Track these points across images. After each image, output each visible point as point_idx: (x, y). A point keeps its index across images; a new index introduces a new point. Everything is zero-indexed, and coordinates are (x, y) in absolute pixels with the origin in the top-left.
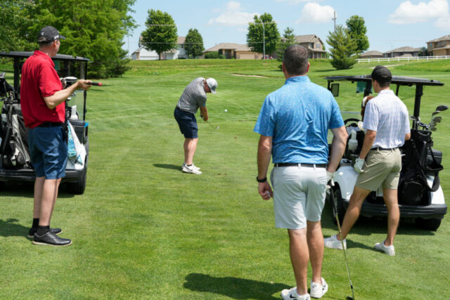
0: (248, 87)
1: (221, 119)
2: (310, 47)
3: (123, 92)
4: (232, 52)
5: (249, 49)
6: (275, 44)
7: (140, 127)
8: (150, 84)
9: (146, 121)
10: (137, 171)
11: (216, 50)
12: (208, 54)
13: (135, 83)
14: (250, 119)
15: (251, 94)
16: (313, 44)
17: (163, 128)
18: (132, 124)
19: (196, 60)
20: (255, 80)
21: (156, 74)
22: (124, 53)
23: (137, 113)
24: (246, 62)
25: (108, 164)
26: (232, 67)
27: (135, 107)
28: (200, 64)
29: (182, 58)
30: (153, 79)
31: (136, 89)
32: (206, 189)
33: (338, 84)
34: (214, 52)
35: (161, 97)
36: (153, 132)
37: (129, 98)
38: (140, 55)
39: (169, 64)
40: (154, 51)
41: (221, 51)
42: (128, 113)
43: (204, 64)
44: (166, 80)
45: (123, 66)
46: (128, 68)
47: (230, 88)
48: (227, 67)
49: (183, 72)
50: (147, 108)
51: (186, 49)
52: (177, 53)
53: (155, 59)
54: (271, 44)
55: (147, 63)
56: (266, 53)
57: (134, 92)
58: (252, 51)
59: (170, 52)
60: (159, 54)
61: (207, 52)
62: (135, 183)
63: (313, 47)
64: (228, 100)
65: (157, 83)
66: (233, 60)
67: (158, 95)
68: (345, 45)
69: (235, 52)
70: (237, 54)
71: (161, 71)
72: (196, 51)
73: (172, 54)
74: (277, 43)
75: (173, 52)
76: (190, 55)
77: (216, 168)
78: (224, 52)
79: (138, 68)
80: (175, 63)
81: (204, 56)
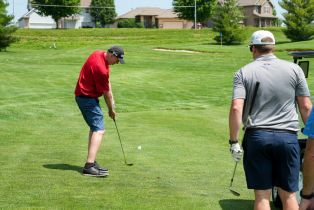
0: (177, 65)
1: (145, 107)
2: (255, 12)
3: (10, 71)
4: (153, 20)
5: (176, 15)
6: (209, 8)
7: (40, 118)
8: (46, 61)
9: (47, 110)
10: (44, 176)
11: (133, 16)
12: (122, 21)
13: (25, 59)
14: (181, 107)
15: (180, 74)
16: (259, 7)
17: (70, 119)
18: (29, 113)
19: (106, 30)
20: (186, 56)
21: (53, 47)
22: (8, 19)
23: (34, 99)
24: (172, 32)
25: (4, 167)
26: (153, 39)
27: (31, 92)
28: (112, 35)
29: (88, 27)
30: (50, 55)
31: (27, 67)
32: (137, 198)
33: (308, 62)
34: (129, 19)
35: (64, 79)
36: (59, 125)
37: (19, 79)
38: (30, 21)
39: (70, 35)
40: (50, 17)
41: (138, 18)
42: (21, 99)
43: (116, 35)
44: (67, 56)
45: (7, 36)
46: (14, 39)
47: (152, 67)
48: (147, 38)
49: (88, 46)
50: (45, 93)
51: (93, 14)
52: (81, 19)
53: (51, 27)
54: (204, 8)
55: (39, 33)
56: (198, 21)
57: (26, 71)
58: (180, 18)
59: (70, 18)
60: (56, 20)
61: (121, 19)
62: (44, 191)
63: (260, 12)
64: (151, 83)
65: (56, 60)
66: (154, 30)
67: (59, 76)
68: (304, 7)
69: (157, 20)
70: (160, 22)
71: (59, 44)
72: (106, 17)
73: (75, 21)
74: (213, 7)
75: (75, 18)
76: (98, 23)
77: (146, 171)
78: (142, 19)
79: (29, 40)
80: (78, 33)
81: (116, 24)
